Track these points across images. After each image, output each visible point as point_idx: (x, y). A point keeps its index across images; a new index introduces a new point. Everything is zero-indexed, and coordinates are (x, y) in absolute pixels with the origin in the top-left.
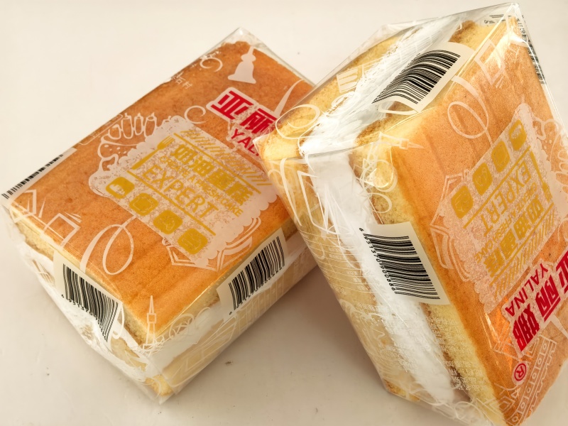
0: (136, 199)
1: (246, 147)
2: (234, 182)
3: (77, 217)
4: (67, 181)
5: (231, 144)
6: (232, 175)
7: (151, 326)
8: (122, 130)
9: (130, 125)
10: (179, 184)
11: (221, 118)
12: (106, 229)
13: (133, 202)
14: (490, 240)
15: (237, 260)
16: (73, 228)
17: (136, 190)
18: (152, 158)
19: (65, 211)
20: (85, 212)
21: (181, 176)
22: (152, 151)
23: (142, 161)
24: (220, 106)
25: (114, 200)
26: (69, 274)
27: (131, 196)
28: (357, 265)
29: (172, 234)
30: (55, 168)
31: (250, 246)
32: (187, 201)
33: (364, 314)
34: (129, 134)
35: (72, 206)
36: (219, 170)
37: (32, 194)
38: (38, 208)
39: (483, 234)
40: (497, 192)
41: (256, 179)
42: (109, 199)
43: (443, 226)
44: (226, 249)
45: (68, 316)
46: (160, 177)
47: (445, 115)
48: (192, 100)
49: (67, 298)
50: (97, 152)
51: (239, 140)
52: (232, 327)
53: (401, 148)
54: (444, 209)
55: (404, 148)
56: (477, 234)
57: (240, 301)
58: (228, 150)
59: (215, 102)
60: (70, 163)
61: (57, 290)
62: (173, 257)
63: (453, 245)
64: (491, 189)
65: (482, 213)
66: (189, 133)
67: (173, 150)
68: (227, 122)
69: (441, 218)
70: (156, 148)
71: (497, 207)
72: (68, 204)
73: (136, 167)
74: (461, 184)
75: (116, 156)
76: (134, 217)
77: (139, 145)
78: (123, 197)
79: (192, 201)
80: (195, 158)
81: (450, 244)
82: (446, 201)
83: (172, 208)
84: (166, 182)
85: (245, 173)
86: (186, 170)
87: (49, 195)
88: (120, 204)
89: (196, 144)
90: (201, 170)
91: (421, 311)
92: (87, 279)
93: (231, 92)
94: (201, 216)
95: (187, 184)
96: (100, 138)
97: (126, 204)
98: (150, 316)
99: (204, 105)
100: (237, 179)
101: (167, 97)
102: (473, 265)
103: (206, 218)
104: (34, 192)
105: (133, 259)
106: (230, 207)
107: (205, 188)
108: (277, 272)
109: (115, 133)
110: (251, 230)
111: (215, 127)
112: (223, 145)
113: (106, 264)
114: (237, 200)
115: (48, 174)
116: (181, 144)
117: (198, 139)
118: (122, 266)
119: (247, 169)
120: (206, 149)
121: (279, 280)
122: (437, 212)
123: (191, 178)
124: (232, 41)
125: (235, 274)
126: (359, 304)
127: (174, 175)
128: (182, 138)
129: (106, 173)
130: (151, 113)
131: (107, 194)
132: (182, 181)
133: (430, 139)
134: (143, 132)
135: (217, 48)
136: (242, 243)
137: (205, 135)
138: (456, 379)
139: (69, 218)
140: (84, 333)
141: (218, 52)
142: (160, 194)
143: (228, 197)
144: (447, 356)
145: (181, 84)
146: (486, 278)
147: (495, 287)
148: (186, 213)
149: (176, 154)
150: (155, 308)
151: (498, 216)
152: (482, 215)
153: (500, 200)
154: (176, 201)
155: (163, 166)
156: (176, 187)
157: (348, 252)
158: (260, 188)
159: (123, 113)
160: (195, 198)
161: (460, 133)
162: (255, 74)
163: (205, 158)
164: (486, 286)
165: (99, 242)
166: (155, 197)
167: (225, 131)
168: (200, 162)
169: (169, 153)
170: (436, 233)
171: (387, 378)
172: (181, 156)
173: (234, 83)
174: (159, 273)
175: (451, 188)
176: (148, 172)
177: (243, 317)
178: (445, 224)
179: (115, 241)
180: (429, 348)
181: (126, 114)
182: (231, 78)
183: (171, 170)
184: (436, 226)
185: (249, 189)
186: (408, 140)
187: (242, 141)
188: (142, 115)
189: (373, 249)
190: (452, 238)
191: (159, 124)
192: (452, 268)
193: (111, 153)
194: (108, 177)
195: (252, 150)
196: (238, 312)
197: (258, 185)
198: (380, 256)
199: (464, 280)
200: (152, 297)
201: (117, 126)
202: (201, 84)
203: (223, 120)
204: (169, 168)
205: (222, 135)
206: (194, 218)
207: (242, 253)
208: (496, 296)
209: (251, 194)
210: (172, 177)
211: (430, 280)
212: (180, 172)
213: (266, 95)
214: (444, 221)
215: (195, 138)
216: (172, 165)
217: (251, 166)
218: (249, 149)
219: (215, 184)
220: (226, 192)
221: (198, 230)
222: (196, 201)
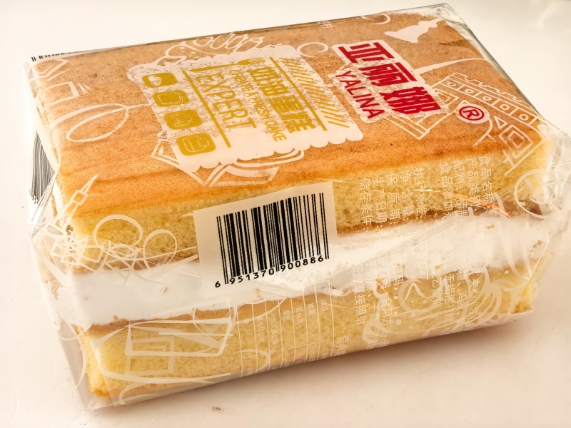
0: (167, 92)
1: (347, 87)
2: (300, 111)
3: (86, 89)
5: (331, 80)
6: (303, 105)
7: (74, 205)
8: (214, 42)
10: (231, 94)
11: (341, 59)
13: (161, 93)
15: (241, 187)
16: (71, 95)
17: (175, 86)
18: (223, 68)
19: (80, 82)
20: (99, 87)
21: (240, 89)
22: (229, 64)
23: (208, 68)
24: (350, 51)
25: (142, 87)
26: (37, 144)
27: (164, 89)
29: (177, 131)
31: (271, 178)
34: (217, 45)
35: (92, 81)
36: (293, 96)
37: (61, 62)
38: (54, 74)
41: (333, 117)
42: (137, 84)
44: (233, 165)
46: (214, 83)
48: (323, 38)
49: (32, 195)
50: (166, 50)
51: (344, 80)
58: (321, 83)
59: (347, 46)
62: (158, 150)
66: (288, 61)
67: (254, 68)
68: (344, 64)
70: (236, 63)
72: (90, 79)
73: (197, 70)
75: (184, 57)
76: (148, 105)
77: (219, 56)
78: (153, 86)
79: (231, 111)
80: (273, 80)
83: (201, 110)
84: (217, 89)
85: (323, 107)
86: (251, 86)
88: (144, 91)
89: (287, 71)
90: (269, 91)
93: (377, 44)
94: (228, 127)
95: (239, 97)
96: (182, 42)
97: (151, 93)
98: (79, 195)
99: (330, 45)
100: (307, 110)
103: (232, 130)
104: (66, 61)
105: (109, 137)
106: (273, 129)
107: (259, 105)
108: (312, 260)
109: (203, 42)
111: (325, 64)
112: (318, 78)
114: (288, 127)
116: (270, 66)
117: (293, 68)
118: (91, 138)
119: (328, 105)
123: (250, 93)
125: (233, 208)
127: (232, 86)
128: (275, 62)
129: (158, 67)
130: (261, 37)
131: (140, 81)
132: (236, 93)
134: (235, 48)
137: (307, 66)
139: (78, 88)
142: (200, 96)
143: (280, 121)
148: (213, 118)
149: (254, 72)
154: (211, 106)
155: (228, 77)
156: (225, 95)
158: (330, 126)
160: (237, 110)
162: (423, 36)
163: (285, 83)
166: (190, 96)
167: (334, 69)
168: (275, 84)
169: (246, 70)
172: (257, 75)
173: (388, 38)
176: (205, 77)
179: (104, 116)
181: (231, 34)
182: (388, 33)
183: (234, 82)
185: (314, 123)
187: (347, 82)
188: (248, 36)
191: (260, 47)
193: (182, 54)
194: (156, 70)
195: (352, 91)
197: (330, 122)
200: (96, 176)
201: (212, 37)
203: (342, 61)
204: (233, 80)
205: (326, 71)
206: (218, 126)
209: (313, 127)
212: (242, 86)
213: (420, 56)
215: (290, 66)
216: (240, 78)
217: (336, 104)
218: (349, 91)
219: (274, 106)
220: (281, 116)
221: (213, 137)
222: (235, 113)
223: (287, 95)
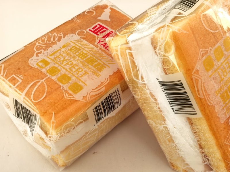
0: (50, 69)
1: (104, 47)
2: (97, 62)
3: (21, 76)
4: (19, 61)
5: (97, 46)
6: (96, 59)
7: (53, 126)
8: (47, 39)
9: (50, 38)
10: (71, 62)
11: (93, 35)
12: (34, 82)
13: (48, 70)
14: (223, 85)
15: (97, 98)
16: (19, 81)
17: (51, 65)
18: (59, 51)
19: (16, 73)
20: (25, 74)
21: (72, 59)
22: (60, 48)
23: (55, 53)
24: (93, 30)
25: (40, 69)
26: (16, 103)
27: (48, 67)
28: (155, 100)
29: (66, 85)
30: (14, 56)
31: (104, 91)
32: (74, 70)
33: (159, 126)
34: (49, 41)
35: (20, 72)
36: (91, 57)
37: (2, 66)
38: (4, 73)
39: (219, 82)
40: (226, 61)
41: (108, 61)
42: (37, 69)
43: (199, 75)
44: (92, 92)
45: (17, 125)
46: (62, 59)
47: (200, 18)
48: (80, 27)
49: (16, 116)
50: (34, 49)
51: (101, 44)
52: (95, 134)
53: (177, 31)
54: (199, 66)
55: (179, 32)
56: (216, 81)
57: (99, 120)
58: (95, 48)
59: (91, 28)
60: (21, 53)
61: (11, 113)
62: (66, 95)
63: (204, 86)
64: (223, 59)
65: (219, 70)
66: (78, 41)
67: (70, 48)
68: (96, 37)
69: (198, 71)
70: (62, 47)
71: (226, 69)
72: (18, 71)
73: (51, 55)
74: (208, 54)
75: (43, 50)
76: (48, 77)
77: (54, 46)
78: (43, 68)
79: (77, 70)
80: (79, 52)
81: (202, 85)
82: (200, 62)
83: (67, 73)
84: (65, 62)
85: (103, 58)
86: (75, 57)
87: (10, 67)
88: (42, 71)
89: (81, 46)
90: (82, 57)
91: (188, 123)
92: (24, 105)
93: (99, 24)
94: (80, 77)
95: (75, 63)
96: (36, 43)
97: (45, 71)
98: (52, 122)
99: (85, 29)
100: (99, 61)
101: (69, 27)
102: (214, 97)
103: (83, 78)
104: (3, 65)
105: (46, 95)
106: (94, 73)
107: (83, 65)
108: (118, 107)
109: (43, 41)
110: (104, 84)
111: (90, 39)
112: (93, 46)
113: (33, 97)
114: (98, 70)
115: (10, 58)
116: (73, 45)
117: (82, 44)
118: (41, 98)
119: (104, 57)
120: (85, 48)
121: (119, 112)
122: (196, 67)
123: (77, 60)
124: (100, 4)
125: (96, 105)
126: (157, 121)
127: (69, 59)
128: (74, 43)
129: (37, 58)
130: (61, 33)
131: (37, 67)
132: (72, 61)
133: (192, 29)
134: (56, 41)
135: (93, 7)
136: (99, 90)
137: (85, 42)
138: (205, 159)
139: (18, 77)
140: (24, 134)
141: (93, 8)
142: (62, 67)
143: (94, 69)
144: (201, 147)
145: (76, 21)
146: (221, 104)
147: (226, 110)
148: (74, 75)
149: (71, 50)
150: (55, 118)
151: (227, 73)
152: (219, 72)
153: (228, 66)
154: (69, 70)
155: (64, 55)
156: (70, 64)
157: (151, 93)
158: (110, 65)
159: (48, 33)
160: (78, 69)
161: (207, 29)
162: (110, 17)
163: (84, 52)
164: (221, 108)
165: (30, 87)
166: (59, 68)
167: (95, 40)
168: (81, 53)
169: (67, 50)
170: (195, 78)
171: (171, 161)
172: (73, 51)
173: (100, 21)
174: (58, 102)
175: (203, 55)
176: (57, 57)
177: (101, 129)
178: (200, 74)
179: (38, 87)
180: (192, 142)
181: (49, 33)
182: (99, 18)
183: (68, 57)
184: (195, 75)
185: (104, 65)
186: (181, 28)
187: (103, 45)
188: (56, 33)
189: (163, 90)
190: (203, 81)
191: (64, 37)
192: (203, 97)
193: (41, 49)
194: (38, 59)
196: (98, 126)
197: (109, 63)
198: (167, 93)
199: (210, 104)
200: (54, 113)
201: (45, 38)
202: (85, 21)
203: (94, 36)
204: (67, 56)
205: (93, 42)
206: (77, 78)
207: (100, 95)
208: (225, 114)
209: (105, 68)
210: (68, 60)
211: (192, 104)
212: (72, 58)
213: (115, 26)
214: (199, 72)
215: (80, 43)
216: (68, 54)
217: (106, 55)
218: (106, 48)
219: (88, 63)
220: (93, 66)
221: (79, 83)
222: (78, 70)
223: (89, 57)
